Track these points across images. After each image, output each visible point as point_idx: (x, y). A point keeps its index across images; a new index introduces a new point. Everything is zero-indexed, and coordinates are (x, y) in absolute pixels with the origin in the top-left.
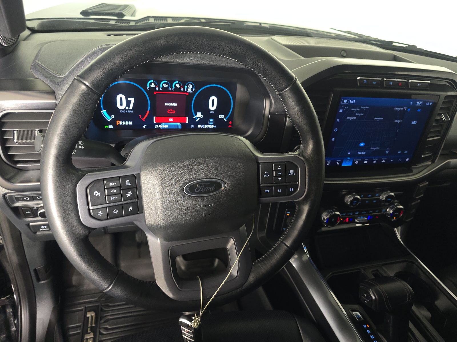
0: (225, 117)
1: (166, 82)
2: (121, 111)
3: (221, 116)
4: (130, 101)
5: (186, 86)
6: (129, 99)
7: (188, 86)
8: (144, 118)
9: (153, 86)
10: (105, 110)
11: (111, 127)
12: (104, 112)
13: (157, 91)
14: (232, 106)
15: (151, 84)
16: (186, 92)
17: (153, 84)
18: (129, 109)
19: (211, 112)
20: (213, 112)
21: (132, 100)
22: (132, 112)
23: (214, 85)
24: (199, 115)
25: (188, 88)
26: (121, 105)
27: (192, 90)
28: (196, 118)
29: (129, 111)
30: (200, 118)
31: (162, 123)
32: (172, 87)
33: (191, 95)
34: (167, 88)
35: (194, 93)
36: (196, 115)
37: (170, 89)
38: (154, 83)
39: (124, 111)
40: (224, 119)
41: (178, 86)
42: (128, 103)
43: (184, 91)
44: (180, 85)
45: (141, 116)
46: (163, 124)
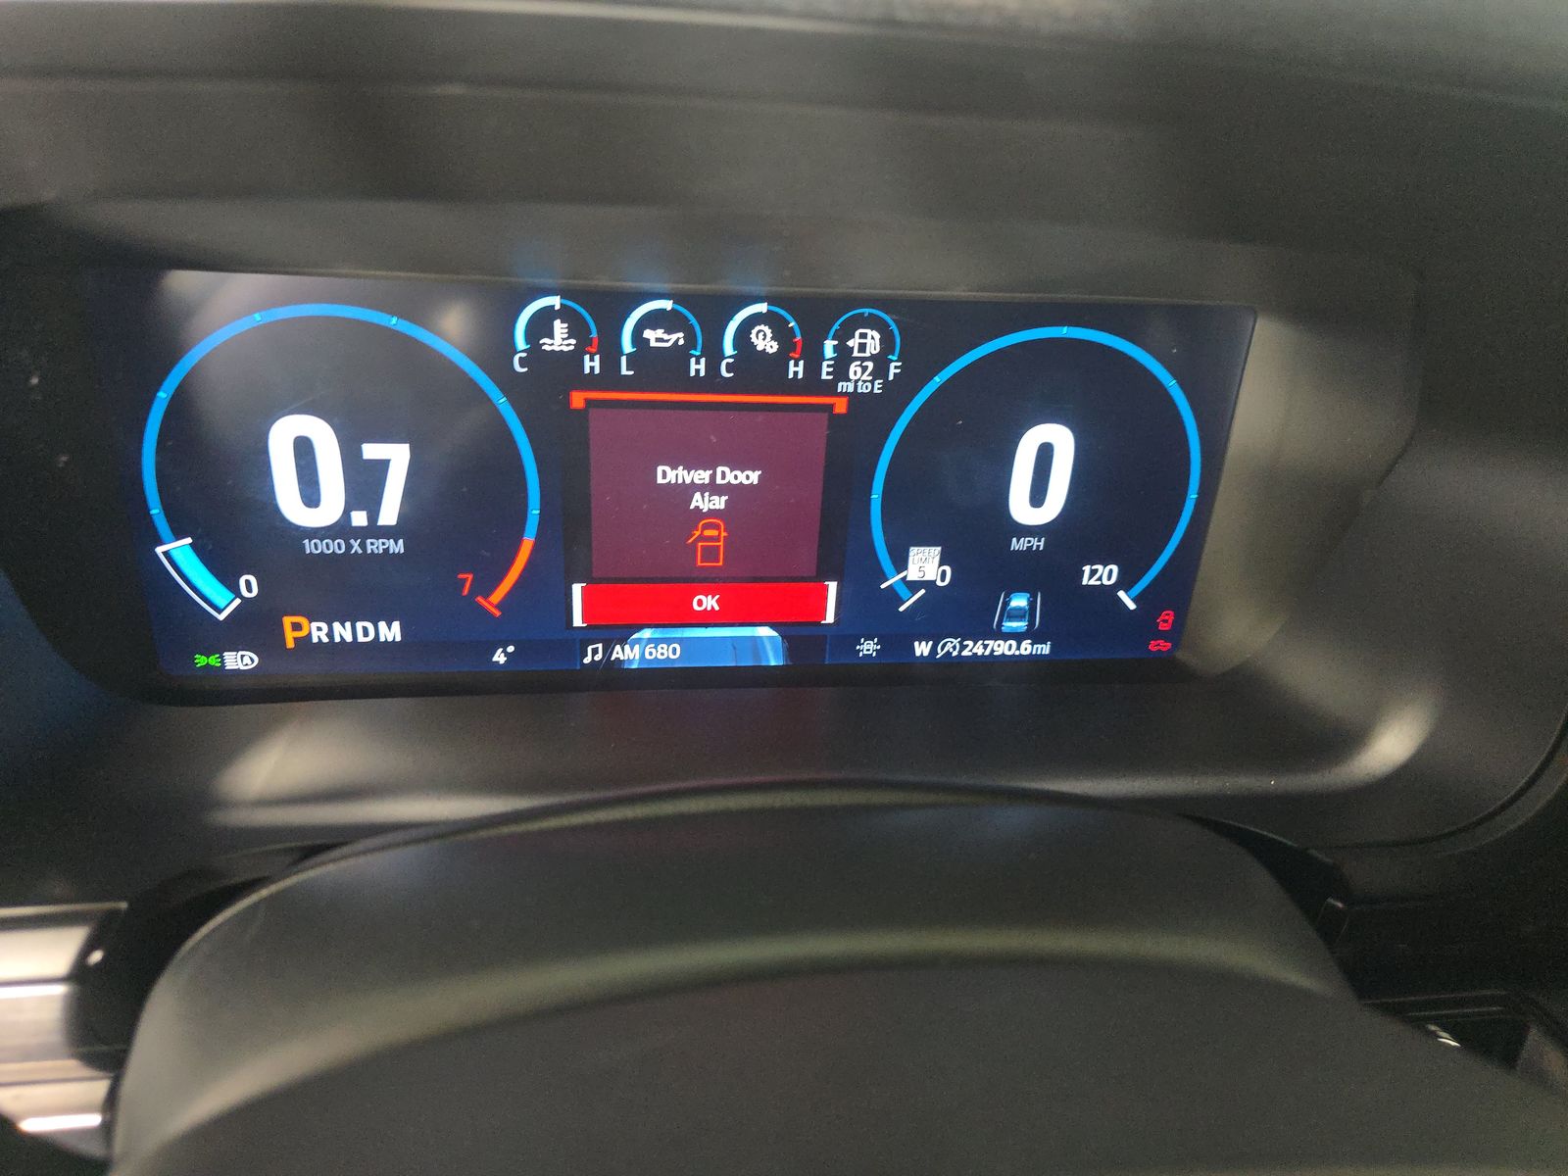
0: (1125, 582)
1: (667, 305)
2: (309, 546)
3: (1105, 574)
4: (383, 466)
5: (829, 347)
6: (371, 451)
7: (852, 343)
8: (497, 596)
9: (559, 339)
10: (189, 540)
11: (239, 661)
12: (179, 553)
13: (591, 382)
14: (1193, 495)
15: (541, 325)
16: (829, 388)
17: (559, 328)
18: (373, 530)
19: (1018, 544)
20: (1037, 543)
21: (397, 456)
22: (398, 547)
23: (1065, 332)
24: (926, 564)
25: (844, 358)
26: (311, 495)
27: (880, 371)
28: (903, 591)
29: (376, 546)
30: (929, 585)
31: (640, 628)
32: (714, 354)
33: (871, 413)
34: (680, 355)
35: (897, 394)
36: (901, 563)
37: (698, 367)
38: (565, 314)
39: (336, 547)
40: (1122, 594)
41: (764, 341)
42: (364, 483)
43: (812, 383)
44: (781, 333)
45: (470, 577)
46: (646, 633)
